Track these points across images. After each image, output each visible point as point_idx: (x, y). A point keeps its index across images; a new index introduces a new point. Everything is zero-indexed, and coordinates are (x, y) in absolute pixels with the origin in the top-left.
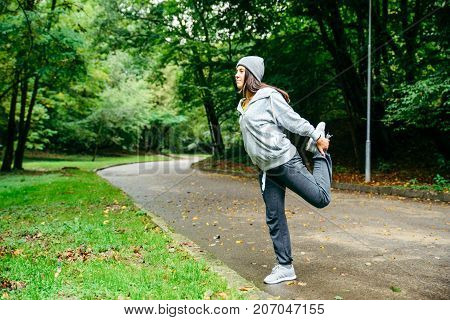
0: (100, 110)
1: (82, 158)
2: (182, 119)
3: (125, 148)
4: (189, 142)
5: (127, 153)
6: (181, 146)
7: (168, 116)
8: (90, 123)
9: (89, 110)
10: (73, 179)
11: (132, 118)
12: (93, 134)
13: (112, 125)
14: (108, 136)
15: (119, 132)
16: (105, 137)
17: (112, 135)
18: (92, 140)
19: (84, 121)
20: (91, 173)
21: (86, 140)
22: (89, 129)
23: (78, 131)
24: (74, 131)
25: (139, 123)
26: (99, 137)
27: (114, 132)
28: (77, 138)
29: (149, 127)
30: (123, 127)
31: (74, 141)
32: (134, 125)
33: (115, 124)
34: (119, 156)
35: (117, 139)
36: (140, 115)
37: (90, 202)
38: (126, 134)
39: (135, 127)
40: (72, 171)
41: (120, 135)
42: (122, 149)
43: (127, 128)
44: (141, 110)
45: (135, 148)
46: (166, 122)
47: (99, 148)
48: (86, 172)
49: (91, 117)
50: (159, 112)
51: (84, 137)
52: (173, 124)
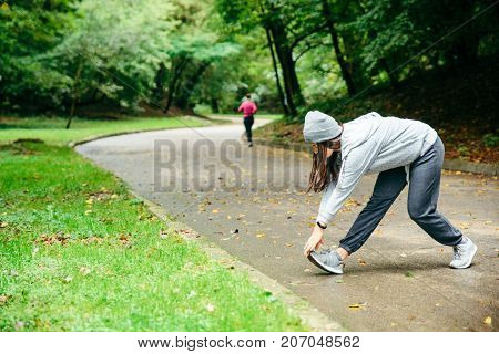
0: (77, 35)
1: (47, 122)
2: (229, 50)
3: (124, 104)
4: (243, 93)
5: (129, 114)
6: (229, 100)
7: (203, 45)
8: (59, 58)
9: (57, 35)
10: (36, 158)
11: (136, 50)
12: (67, 79)
13: (99, 63)
14: (94, 82)
15: (114, 75)
16: (89, 85)
17: (102, 80)
18: (63, 89)
19: (50, 54)
20: (65, 150)
21: (53, 90)
22: (59, 69)
23: (38, 74)
24: (31, 74)
25: (149, 58)
26: (78, 85)
27: (105, 74)
28: (37, 87)
29: (168, 65)
30: (121, 67)
31: (32, 91)
32: (141, 62)
33: (105, 60)
34: (115, 119)
35: (109, 89)
36: (152, 44)
37: (65, 190)
38: (127, 79)
39: (143, 67)
40: (33, 146)
41: (115, 81)
42: (119, 106)
43: (128, 68)
44: (151, 34)
45: (143, 103)
46: (200, 55)
47: (77, 105)
48: (56, 147)
49: (61, 47)
50: (187, 37)
51: (51, 85)
52: (212, 59)
